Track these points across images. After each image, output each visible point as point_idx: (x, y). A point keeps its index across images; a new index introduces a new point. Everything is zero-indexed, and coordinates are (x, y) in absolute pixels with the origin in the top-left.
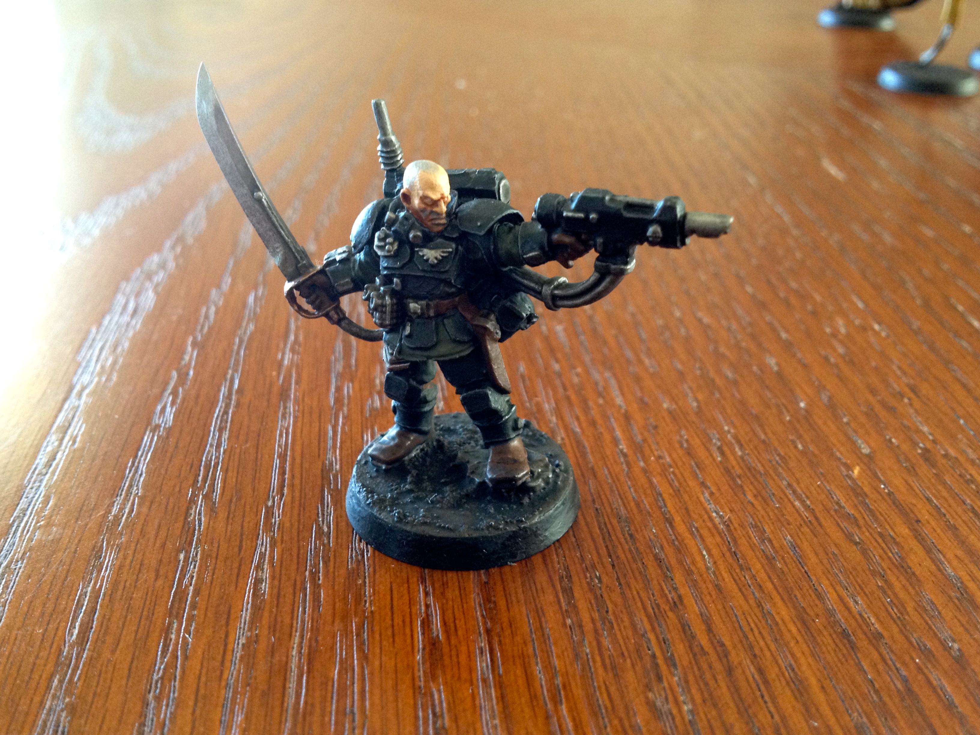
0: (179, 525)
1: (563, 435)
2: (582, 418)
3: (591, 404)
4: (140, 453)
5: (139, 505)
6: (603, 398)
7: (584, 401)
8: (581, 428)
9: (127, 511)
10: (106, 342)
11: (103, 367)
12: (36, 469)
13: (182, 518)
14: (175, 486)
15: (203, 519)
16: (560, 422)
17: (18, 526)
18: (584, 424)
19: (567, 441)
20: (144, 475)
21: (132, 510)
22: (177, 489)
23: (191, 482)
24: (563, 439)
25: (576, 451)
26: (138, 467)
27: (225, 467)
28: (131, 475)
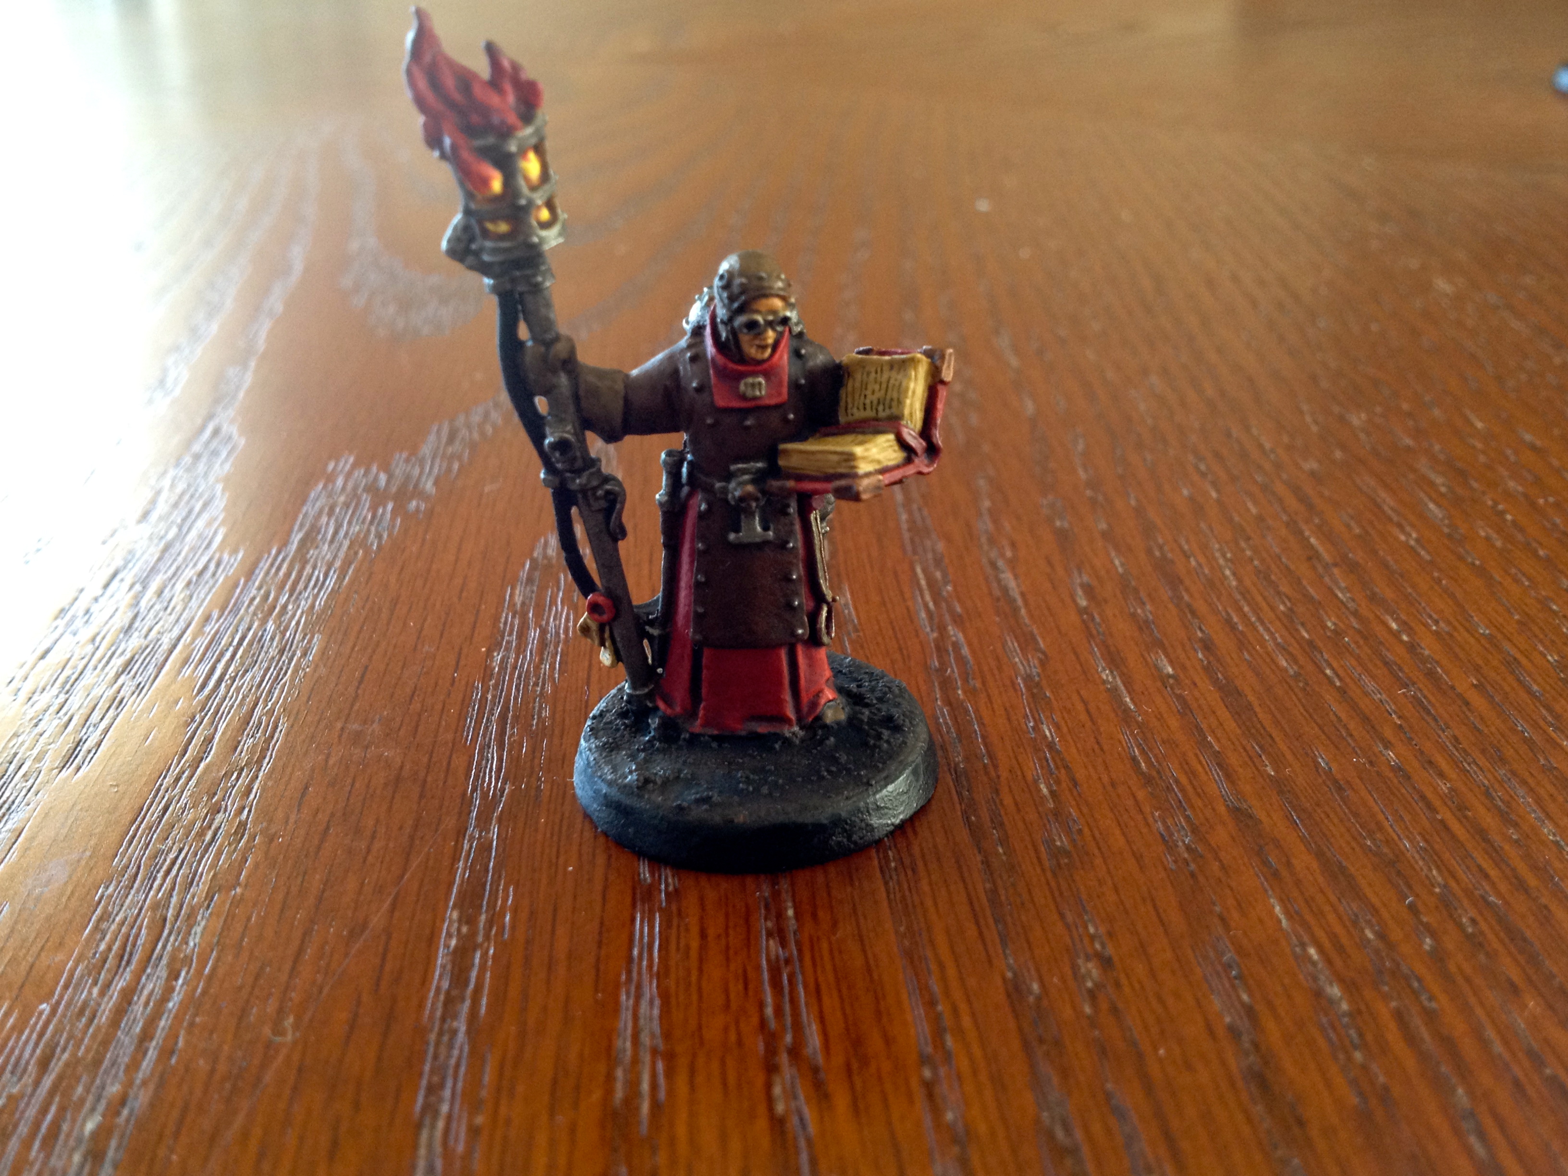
0: (762, 1123)
1: (1473, 913)
2: (1493, 873)
3: (1497, 839)
4: (636, 952)
5: (670, 1073)
6: (1516, 825)
7: (1481, 834)
8: (1499, 895)
9: (645, 1086)
10: (506, 709)
11: (515, 760)
12: (438, 989)
13: (762, 1109)
14: (726, 1029)
15: (807, 1112)
16: (1453, 884)
17: (433, 1127)
18: (1503, 887)
19: (1483, 926)
20: (657, 1002)
21: (654, 1086)
22: (733, 1037)
23: (755, 1020)
24: (1473, 921)
25: (1513, 950)
26: (639, 987)
27: (812, 986)
28: (631, 1002)
